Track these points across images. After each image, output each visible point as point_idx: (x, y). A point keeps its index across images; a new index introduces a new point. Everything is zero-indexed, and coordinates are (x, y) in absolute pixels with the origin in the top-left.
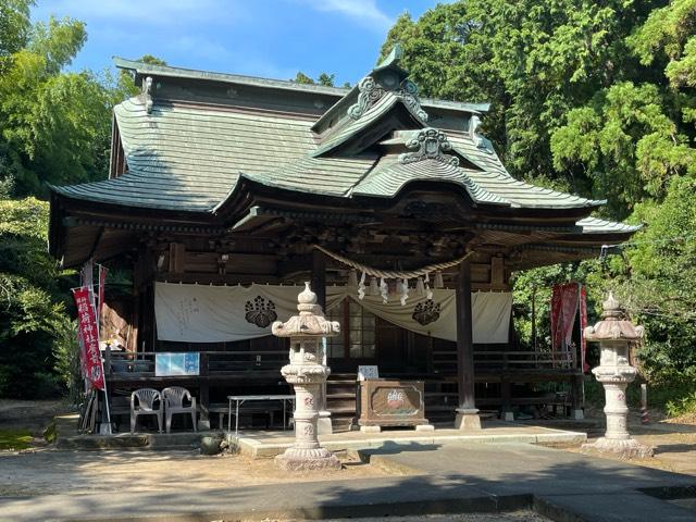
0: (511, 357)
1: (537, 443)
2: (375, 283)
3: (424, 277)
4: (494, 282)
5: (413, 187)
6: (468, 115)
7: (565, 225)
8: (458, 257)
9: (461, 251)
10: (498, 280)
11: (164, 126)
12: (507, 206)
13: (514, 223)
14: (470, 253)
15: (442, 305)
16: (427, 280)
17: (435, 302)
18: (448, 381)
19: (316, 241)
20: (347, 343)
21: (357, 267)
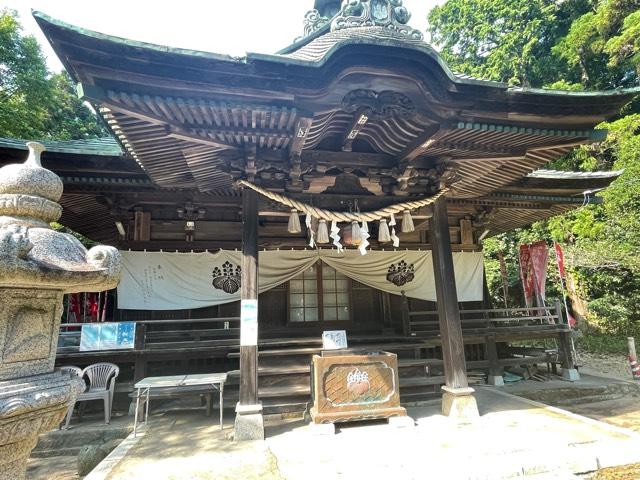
3: (388, 219)
4: (464, 243)
8: (430, 195)
9: (433, 188)
10: (468, 241)
14: (444, 191)
15: (415, 266)
16: (393, 223)
17: (408, 263)
18: (429, 344)
19: (245, 177)
20: (320, 307)
21: (300, 207)
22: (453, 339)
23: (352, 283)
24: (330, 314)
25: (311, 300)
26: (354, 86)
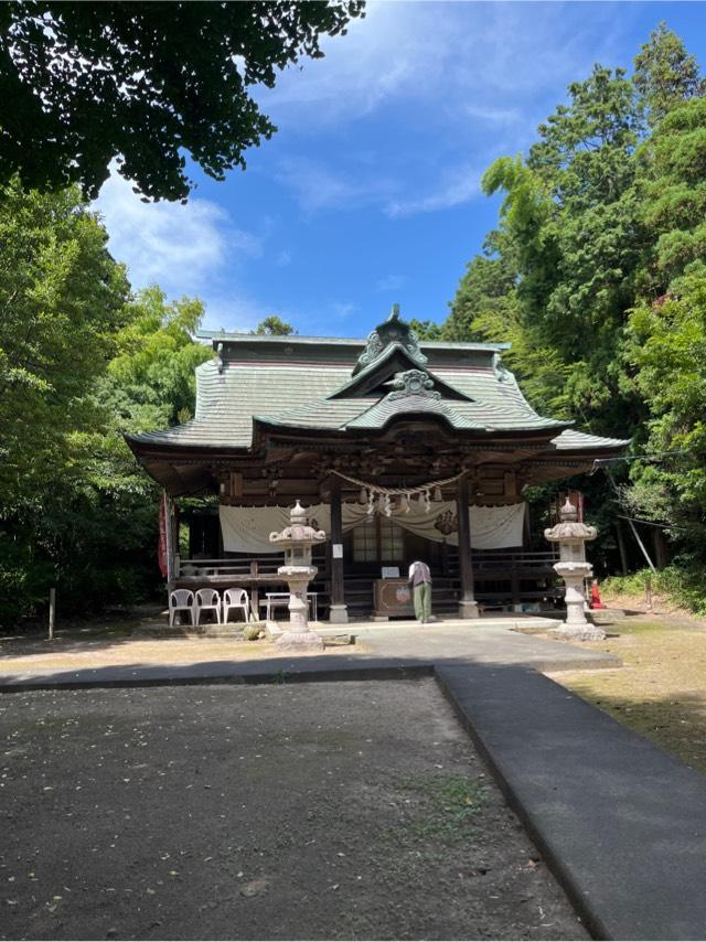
0: (526, 558)
1: (516, 630)
2: (381, 498)
3: (425, 492)
4: (507, 494)
5: (398, 420)
6: (491, 354)
7: (541, 443)
8: (456, 473)
9: (458, 469)
10: (511, 492)
11: (230, 381)
12: (483, 430)
13: (493, 444)
16: (428, 494)
17: (454, 513)
19: (332, 467)
20: (379, 550)
21: (367, 486)
22: (468, 575)
23: (406, 532)
24: (386, 556)
25: (371, 544)
26: (398, 430)
